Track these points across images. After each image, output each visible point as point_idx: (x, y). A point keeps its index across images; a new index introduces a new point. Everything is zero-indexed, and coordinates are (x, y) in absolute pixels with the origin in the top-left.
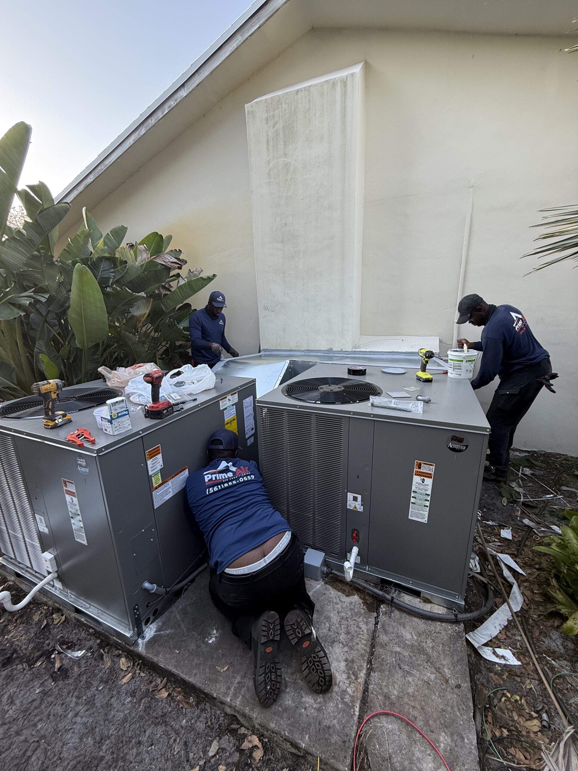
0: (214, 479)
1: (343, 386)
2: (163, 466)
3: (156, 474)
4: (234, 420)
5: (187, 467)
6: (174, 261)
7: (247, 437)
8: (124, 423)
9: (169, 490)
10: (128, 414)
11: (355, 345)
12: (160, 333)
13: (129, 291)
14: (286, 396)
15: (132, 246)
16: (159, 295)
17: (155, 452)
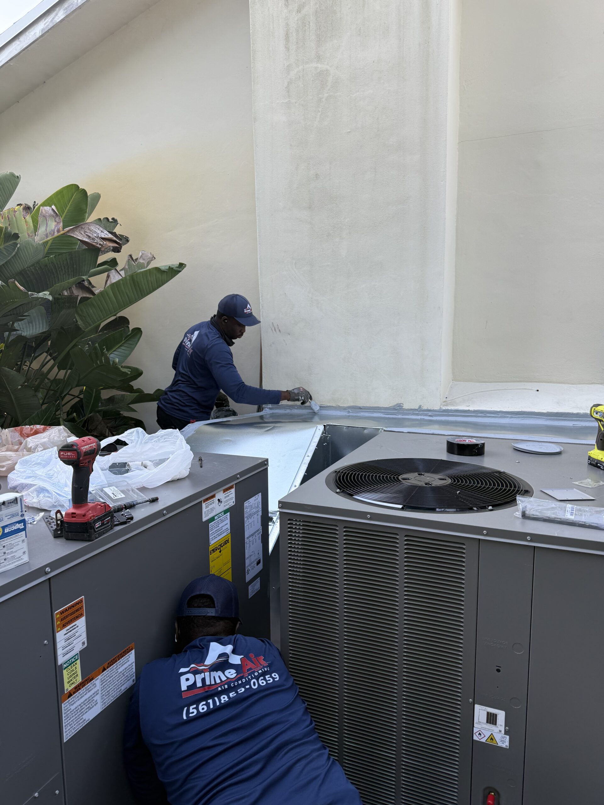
0: (199, 684)
1: (450, 477)
2: (86, 645)
3: (70, 662)
4: (226, 542)
5: (133, 645)
6: (106, 236)
7: (248, 578)
8: (13, 550)
9: (95, 699)
10: (24, 529)
11: (445, 399)
12: (69, 371)
13: (22, 288)
14: (337, 493)
15: (27, 208)
16: (72, 299)
17: (74, 613)
